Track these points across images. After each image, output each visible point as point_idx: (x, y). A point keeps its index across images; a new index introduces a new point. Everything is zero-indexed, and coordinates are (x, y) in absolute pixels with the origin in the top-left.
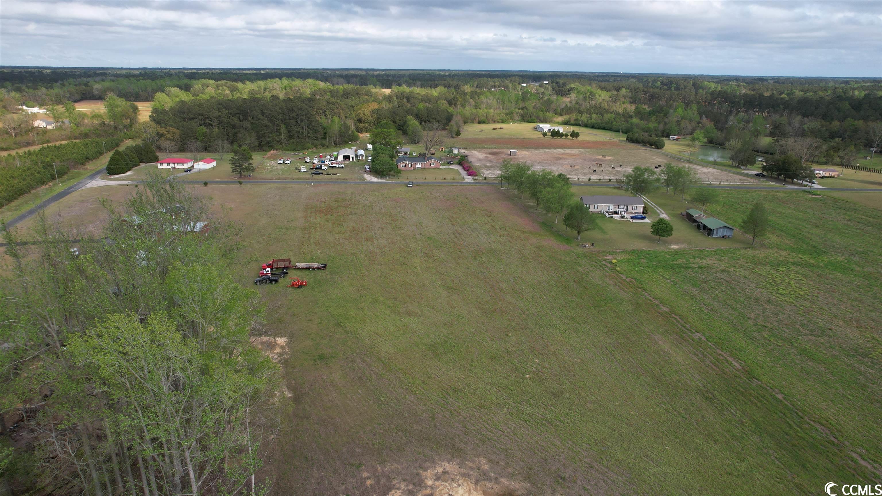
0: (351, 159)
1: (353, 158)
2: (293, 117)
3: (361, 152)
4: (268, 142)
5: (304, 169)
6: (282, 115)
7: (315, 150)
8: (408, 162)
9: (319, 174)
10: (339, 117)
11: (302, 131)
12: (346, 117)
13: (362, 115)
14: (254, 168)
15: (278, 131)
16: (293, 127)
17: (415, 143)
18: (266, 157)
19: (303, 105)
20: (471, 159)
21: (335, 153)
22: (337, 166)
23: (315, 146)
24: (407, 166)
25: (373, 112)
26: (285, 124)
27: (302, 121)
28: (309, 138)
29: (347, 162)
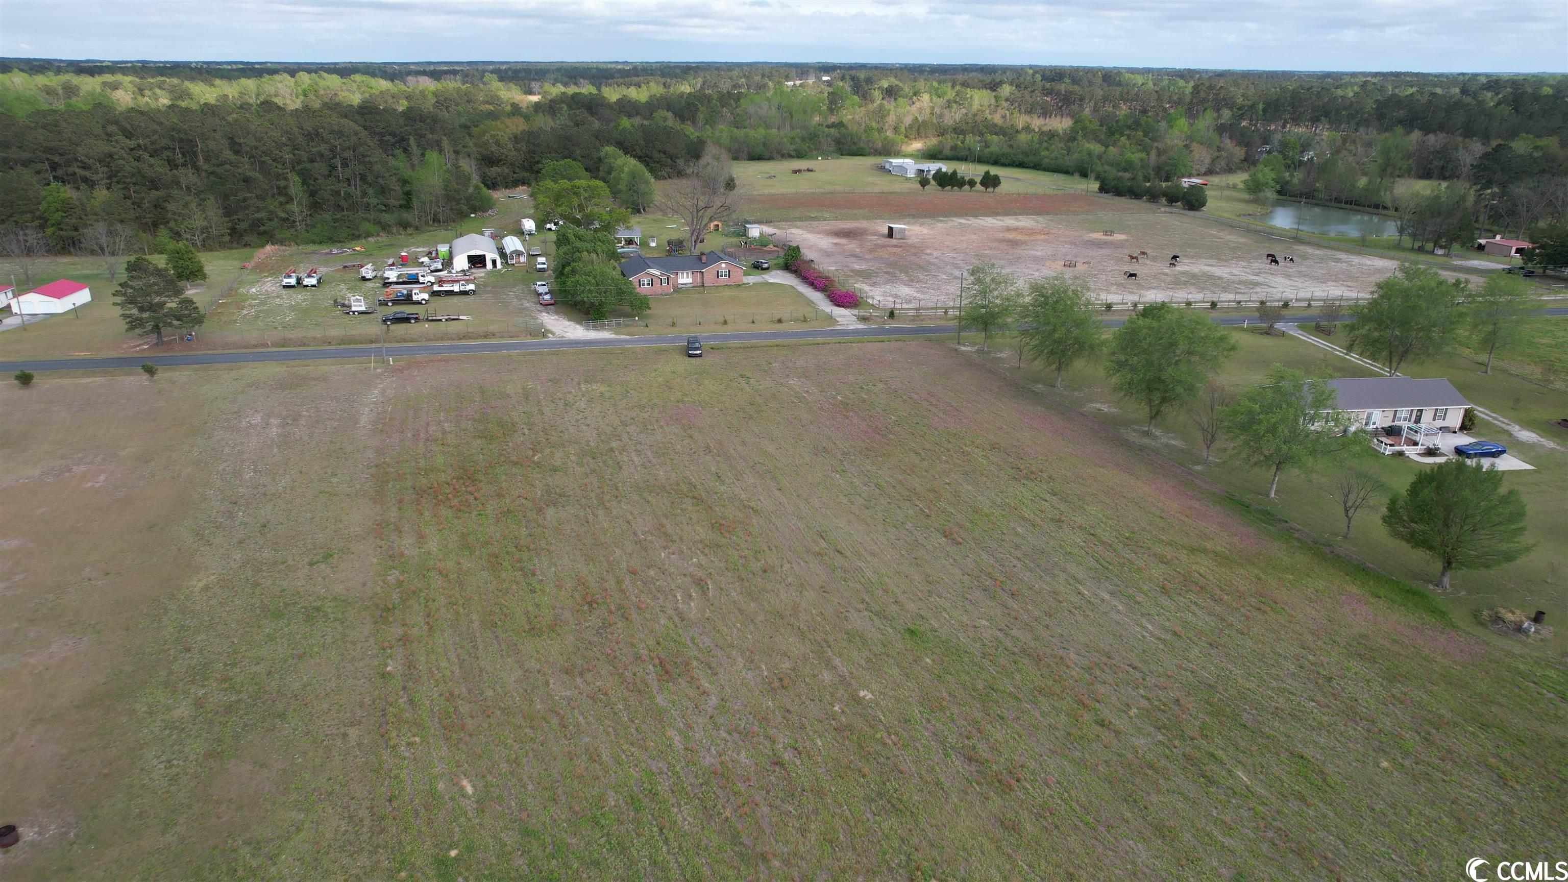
0: (489, 265)
1: (494, 262)
2: (322, 155)
3: (512, 243)
4: (256, 225)
5: (359, 306)
6: (288, 149)
7: (384, 238)
8: (657, 272)
9: (406, 320)
10: (441, 151)
11: (349, 190)
12: (456, 152)
13: (494, 148)
14: (202, 311)
15: (282, 191)
16: (321, 181)
17: (639, 211)
18: (251, 264)
19: (344, 121)
20: (808, 254)
21: (443, 249)
22: (456, 288)
23: (384, 229)
24: (657, 282)
25: (516, 139)
26: (299, 173)
27: (345, 164)
28: (367, 207)
29: (479, 273)
